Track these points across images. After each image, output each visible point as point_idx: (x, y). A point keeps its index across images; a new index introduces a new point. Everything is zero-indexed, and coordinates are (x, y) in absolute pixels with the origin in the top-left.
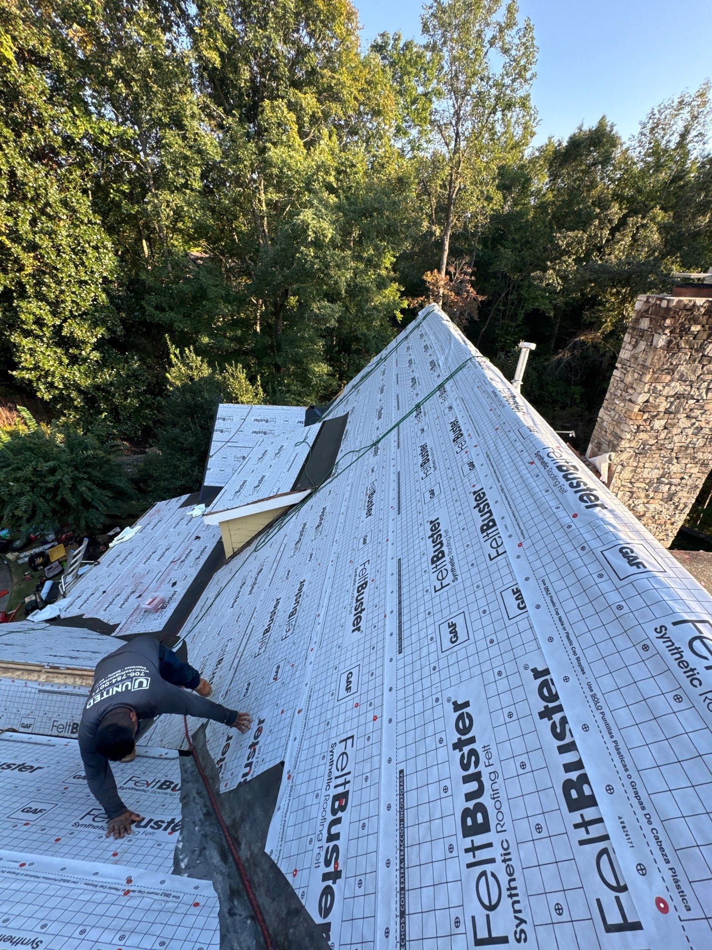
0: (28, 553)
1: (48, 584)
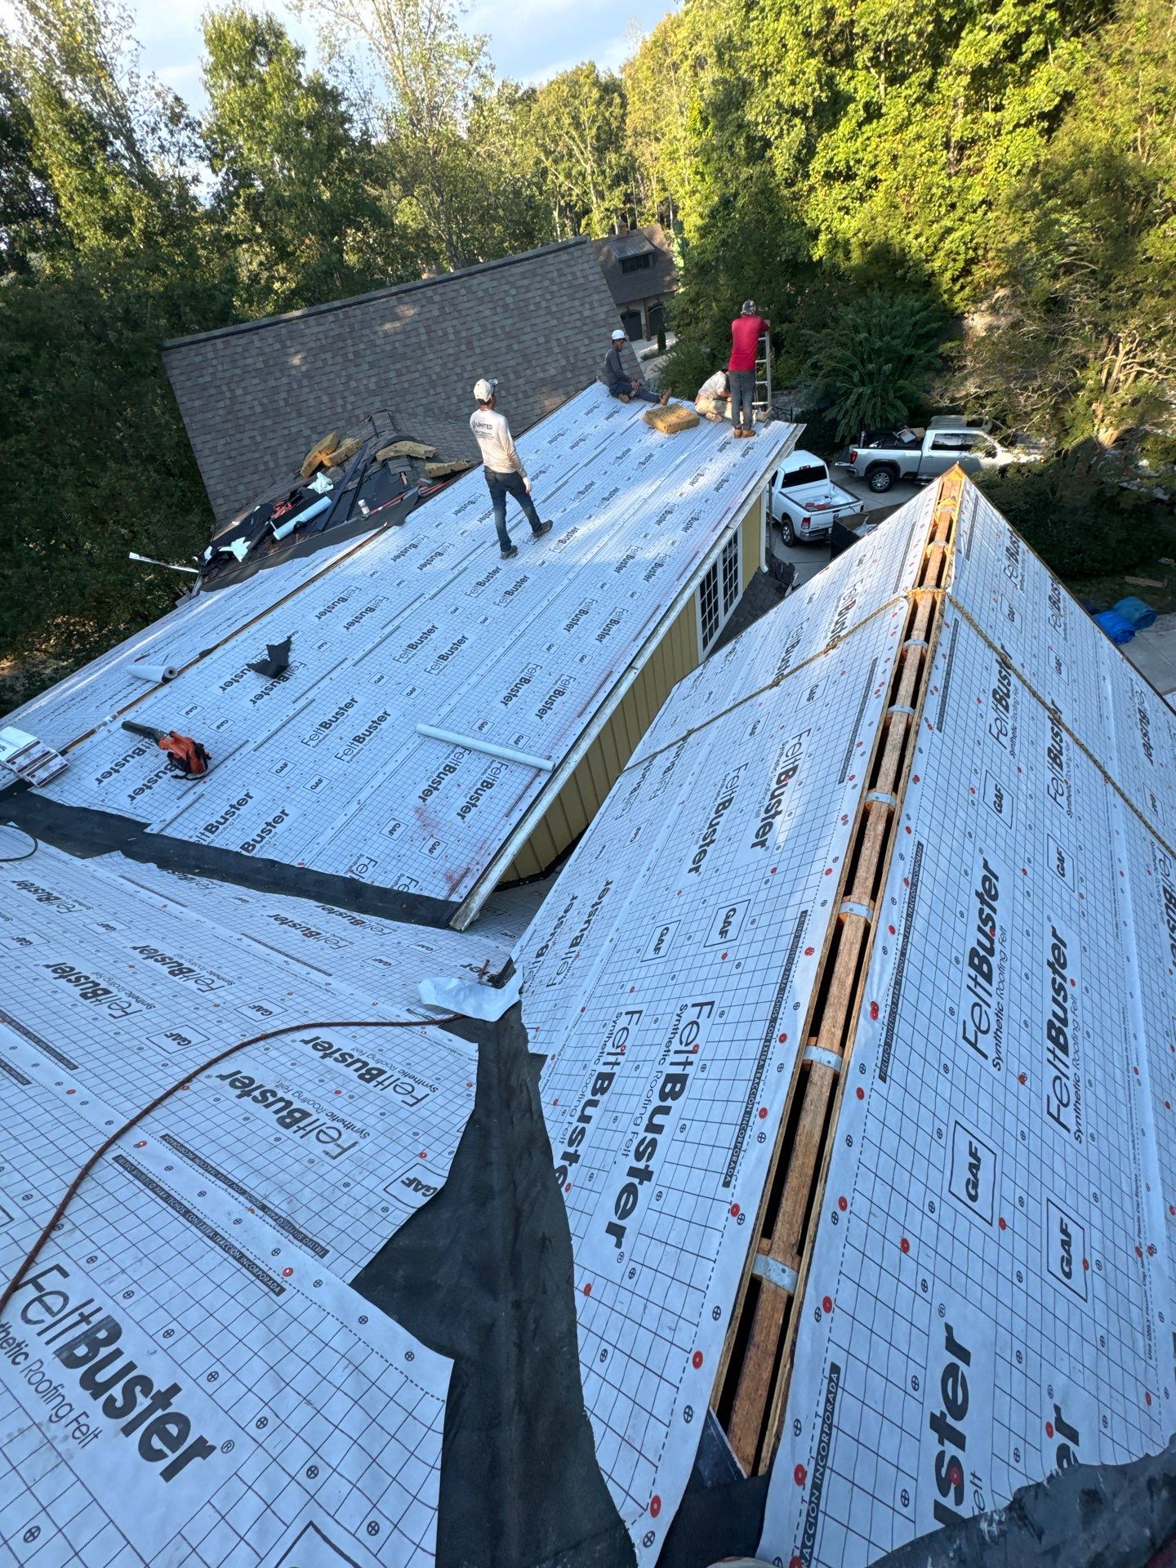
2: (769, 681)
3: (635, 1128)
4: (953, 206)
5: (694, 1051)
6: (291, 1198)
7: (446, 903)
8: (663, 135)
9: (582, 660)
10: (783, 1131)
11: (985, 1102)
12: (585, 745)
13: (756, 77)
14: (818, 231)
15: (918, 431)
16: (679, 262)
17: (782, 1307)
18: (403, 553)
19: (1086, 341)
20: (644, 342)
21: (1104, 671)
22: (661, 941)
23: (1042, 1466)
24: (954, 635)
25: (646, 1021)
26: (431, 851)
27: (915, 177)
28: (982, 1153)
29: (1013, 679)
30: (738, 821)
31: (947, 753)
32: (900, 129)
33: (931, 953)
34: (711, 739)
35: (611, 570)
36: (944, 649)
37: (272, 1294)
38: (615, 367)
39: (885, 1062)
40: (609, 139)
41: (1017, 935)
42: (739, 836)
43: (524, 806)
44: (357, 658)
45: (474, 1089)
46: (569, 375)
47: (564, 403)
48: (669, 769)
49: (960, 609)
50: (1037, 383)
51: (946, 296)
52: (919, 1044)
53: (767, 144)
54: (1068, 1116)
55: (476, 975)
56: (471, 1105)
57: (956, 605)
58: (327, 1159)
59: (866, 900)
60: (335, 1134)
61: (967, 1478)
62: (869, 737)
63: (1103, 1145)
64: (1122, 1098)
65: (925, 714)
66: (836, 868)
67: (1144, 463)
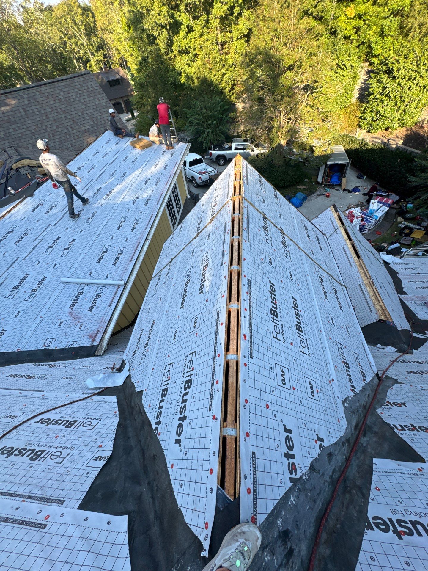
0: (406, 223)
1: (397, 245)
2: (195, 236)
3: (178, 404)
4: (224, 65)
5: (193, 370)
6: (42, 488)
7: (92, 347)
8: (114, 31)
9: (126, 240)
10: (224, 385)
11: (283, 355)
12: (135, 272)
13: (144, 11)
14: (181, 72)
15: (229, 144)
16: (132, 83)
17: (234, 442)
18: (36, 208)
19: (272, 112)
20: (125, 114)
21: (293, 215)
22: (175, 336)
23: (316, 452)
24: (248, 210)
25: (175, 365)
26: (80, 328)
27: (209, 54)
28: (285, 370)
29: (268, 222)
30: (193, 287)
31: (253, 249)
32: (201, 36)
33: (259, 314)
34: (179, 260)
35: (131, 204)
36: (245, 215)
37: (41, 530)
38: (114, 124)
39: (251, 352)
40: (91, 31)
41: (283, 301)
42: (194, 292)
43: (116, 301)
44: (24, 256)
45: (118, 413)
46: (96, 128)
47: (96, 139)
48: (167, 274)
49: (248, 201)
50: (261, 126)
51: (228, 97)
52: (261, 343)
53: (155, 38)
54: (306, 351)
55: (110, 370)
56: (118, 419)
57: (246, 200)
58: (57, 465)
59: (236, 302)
60: (59, 454)
61: (297, 466)
62: (228, 248)
63: (316, 355)
64: (319, 340)
65: (243, 237)
66: (225, 294)
67: (295, 150)
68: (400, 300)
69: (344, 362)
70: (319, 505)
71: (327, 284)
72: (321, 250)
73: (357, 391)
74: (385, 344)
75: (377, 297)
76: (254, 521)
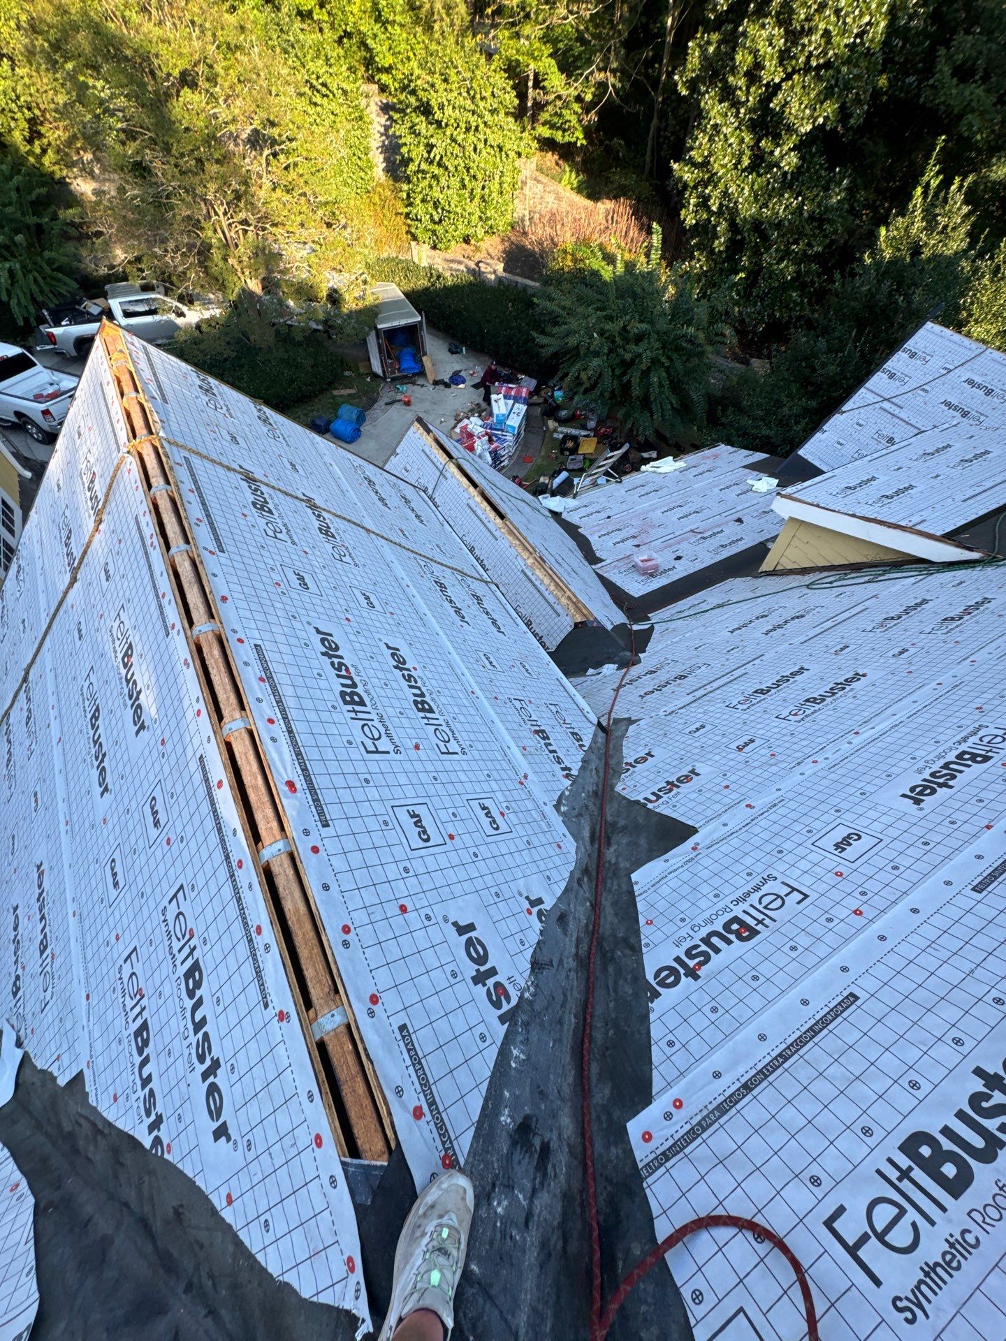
1: (564, 475)
2: (68, 581)
3: (186, 1043)
5: (192, 936)
10: (278, 928)
11: (403, 780)
15: (100, 301)
17: (345, 1039)
19: (188, 206)
21: (328, 459)
23: (535, 932)
24: (191, 470)
25: (143, 952)
28: (418, 810)
29: (264, 488)
30: (113, 722)
31: (239, 566)
33: (312, 716)
34: (49, 665)
36: (188, 484)
39: (321, 813)
41: (366, 664)
42: (122, 734)
45: (24, 1184)
48: (28, 718)
49: (184, 447)
50: (171, 245)
51: (31, 160)
52: (339, 781)
56: (30, 1202)
57: (177, 445)
59: (237, 714)
62: (165, 585)
63: (478, 745)
64: (473, 712)
65: (201, 544)
66: (201, 706)
67: (291, 303)
68: (598, 575)
69: (537, 732)
70: (571, 1021)
71: (458, 593)
72: (422, 522)
73: (575, 772)
74: (598, 665)
75: (557, 584)
76: (450, 1162)
